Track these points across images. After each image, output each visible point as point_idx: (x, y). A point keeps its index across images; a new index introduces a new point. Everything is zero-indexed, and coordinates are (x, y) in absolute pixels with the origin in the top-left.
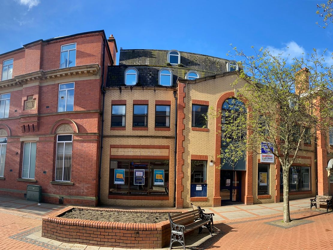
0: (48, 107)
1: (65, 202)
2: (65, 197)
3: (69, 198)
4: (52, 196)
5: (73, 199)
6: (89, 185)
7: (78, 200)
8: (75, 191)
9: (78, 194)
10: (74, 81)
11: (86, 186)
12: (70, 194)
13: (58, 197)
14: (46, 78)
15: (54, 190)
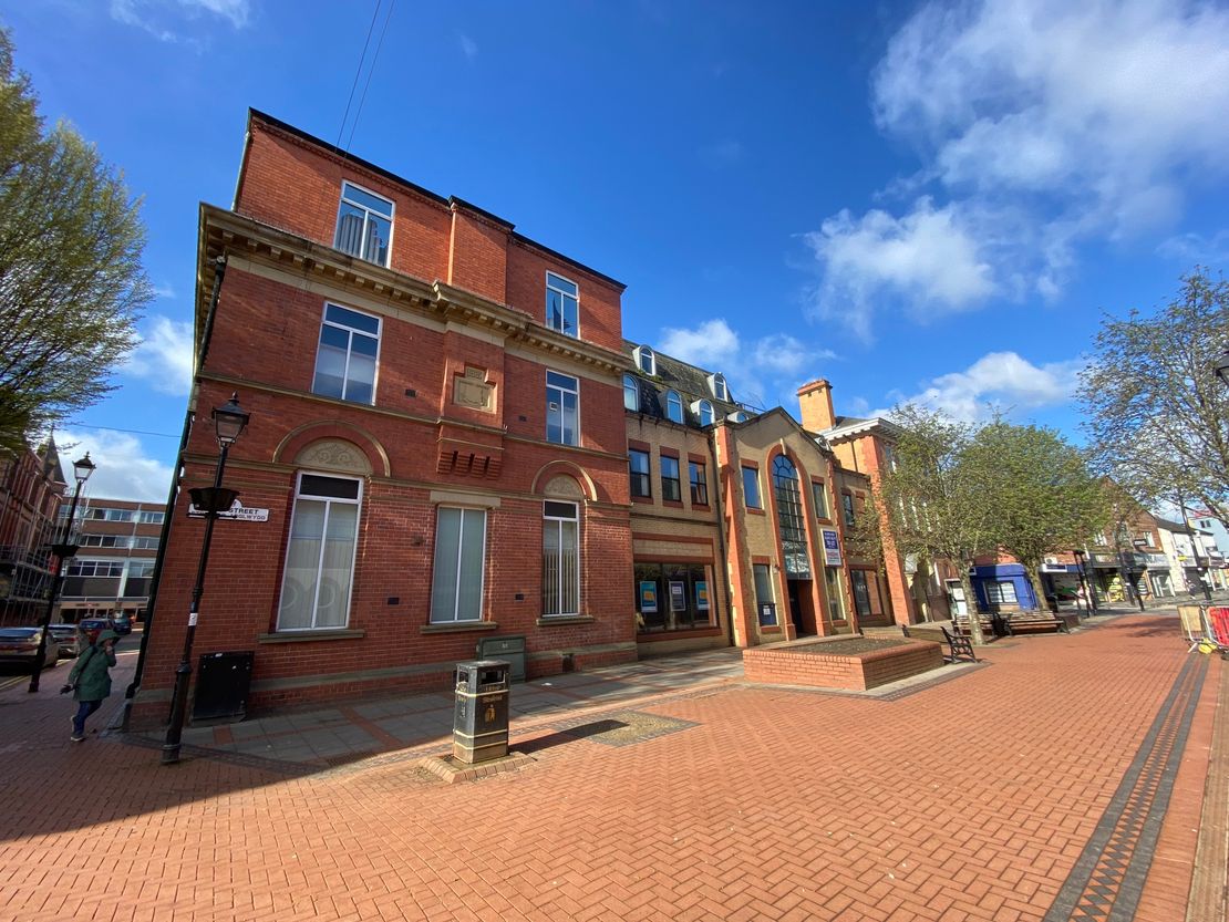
0: (523, 419)
1: (578, 665)
2: (578, 651)
3: (587, 653)
4: (543, 658)
5: (594, 654)
6: (623, 618)
7: (605, 653)
8: (596, 634)
9: (602, 642)
10: (580, 377)
11: (617, 621)
12: (585, 644)
13: (560, 654)
14: (526, 339)
15: (546, 641)
